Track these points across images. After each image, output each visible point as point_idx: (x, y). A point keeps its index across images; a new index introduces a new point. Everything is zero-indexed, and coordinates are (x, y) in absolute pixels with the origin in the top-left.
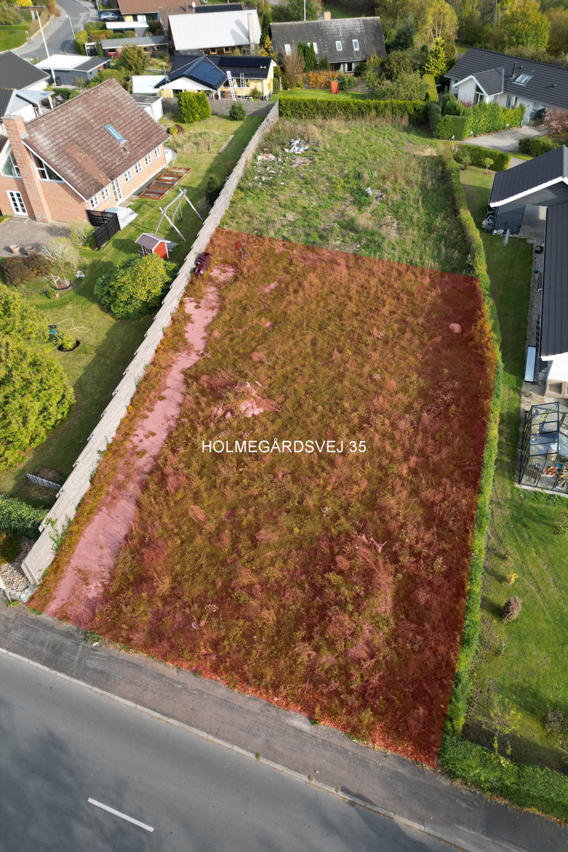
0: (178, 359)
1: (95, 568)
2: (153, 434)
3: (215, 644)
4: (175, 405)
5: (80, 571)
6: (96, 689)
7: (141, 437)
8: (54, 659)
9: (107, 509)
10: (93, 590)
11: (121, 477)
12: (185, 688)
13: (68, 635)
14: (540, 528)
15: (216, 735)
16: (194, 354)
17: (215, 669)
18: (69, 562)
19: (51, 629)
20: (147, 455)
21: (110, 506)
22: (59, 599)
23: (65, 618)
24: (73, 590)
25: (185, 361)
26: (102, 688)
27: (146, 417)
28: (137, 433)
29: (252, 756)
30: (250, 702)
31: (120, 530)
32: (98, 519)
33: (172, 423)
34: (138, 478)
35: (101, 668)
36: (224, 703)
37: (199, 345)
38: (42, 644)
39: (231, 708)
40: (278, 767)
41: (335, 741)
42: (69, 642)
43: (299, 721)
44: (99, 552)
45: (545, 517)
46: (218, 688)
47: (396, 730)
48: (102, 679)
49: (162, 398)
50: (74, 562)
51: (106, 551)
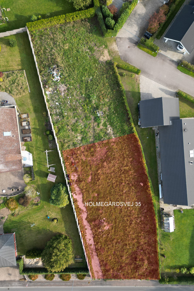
0: (82, 216)
1: (98, 270)
2: (90, 239)
3: (124, 275)
4: (90, 230)
5: (96, 271)
6: (110, 286)
7: (88, 241)
8: (101, 284)
9: (93, 259)
10: (100, 274)
11: (91, 251)
12: (122, 282)
13: (101, 281)
14: (167, 237)
15: (129, 286)
16: (85, 213)
17: (125, 278)
18: (93, 271)
19: (98, 281)
20: (92, 245)
21: (93, 258)
22: (96, 277)
23: (99, 279)
24: (97, 275)
25: (84, 216)
26: (111, 286)
27: (86, 235)
28: (87, 240)
29: (135, 286)
30: (132, 280)
31: (98, 262)
32: (93, 261)
33: (92, 235)
34: (94, 251)
35: (109, 283)
36: (128, 282)
37: (85, 209)
38: (99, 283)
39: (129, 282)
40: (138, 286)
41: (144, 281)
42: (102, 282)
43: (139, 280)
44: (97, 267)
45: (167, 235)
46: (127, 280)
47: (152, 277)
48: (111, 285)
49: (86, 229)
50: (94, 270)
51: (98, 267)
